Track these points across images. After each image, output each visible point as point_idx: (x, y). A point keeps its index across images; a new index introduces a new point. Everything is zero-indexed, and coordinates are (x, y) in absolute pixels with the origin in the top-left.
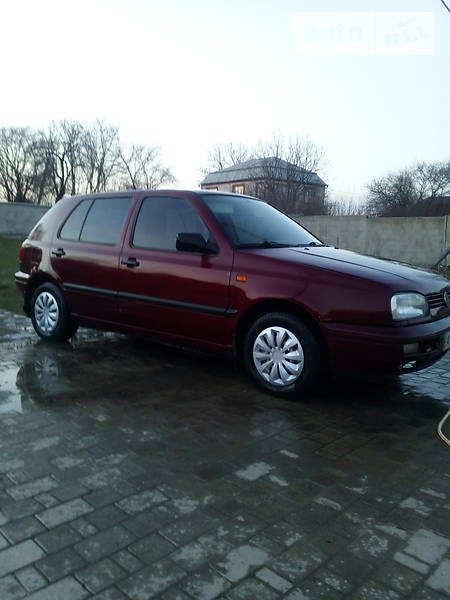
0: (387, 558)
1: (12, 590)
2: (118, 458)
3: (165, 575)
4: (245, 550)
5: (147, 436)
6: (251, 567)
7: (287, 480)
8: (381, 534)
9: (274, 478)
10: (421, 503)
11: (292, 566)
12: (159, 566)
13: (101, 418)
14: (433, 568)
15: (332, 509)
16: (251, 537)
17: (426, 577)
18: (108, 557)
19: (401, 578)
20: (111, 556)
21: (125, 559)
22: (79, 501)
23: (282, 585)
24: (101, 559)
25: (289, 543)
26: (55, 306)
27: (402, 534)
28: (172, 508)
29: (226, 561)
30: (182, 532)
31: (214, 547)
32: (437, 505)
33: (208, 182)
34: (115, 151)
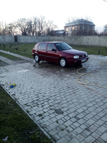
2: (46, 71)
26: (38, 58)
33: (66, 26)
34: (44, 22)
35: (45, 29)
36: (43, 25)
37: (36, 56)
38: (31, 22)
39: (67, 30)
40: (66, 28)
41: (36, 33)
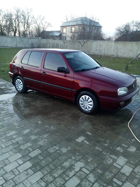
0: (112, 165)
1: (27, 175)
2: (46, 136)
3: (61, 170)
4: (79, 163)
5: (52, 128)
6: (80, 167)
7: (89, 142)
8: (111, 158)
9: (85, 141)
10: (121, 148)
11: (90, 167)
12: (59, 168)
13: (40, 122)
14: (122, 167)
15: (100, 151)
16: (80, 159)
17: (120, 169)
18: (47, 165)
19: (115, 170)
20: (48, 165)
21: (51, 166)
22: (38, 149)
23: (87, 172)
24: (46, 166)
25: (89, 161)
27: (116, 158)
28: (60, 151)
29: (75, 166)
30: (64, 158)
31: (72, 162)
32: (125, 149)
33: (63, 26)
34: (32, 16)
35: (33, 28)
36: (29, 21)
37: (18, 80)
38: (11, 15)
39: (64, 31)
40: (63, 28)
41: (19, 33)
